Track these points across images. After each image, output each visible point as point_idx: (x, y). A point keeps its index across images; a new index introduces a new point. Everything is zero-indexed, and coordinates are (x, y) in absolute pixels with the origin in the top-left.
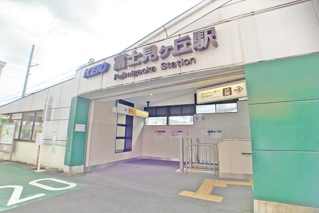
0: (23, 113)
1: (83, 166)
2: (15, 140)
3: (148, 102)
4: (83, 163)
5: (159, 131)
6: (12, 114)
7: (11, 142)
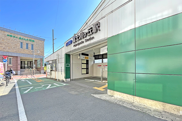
0: (52, 60)
1: (70, 79)
2: (51, 71)
3: (94, 53)
4: (70, 78)
5: (99, 66)
6: (49, 61)
7: (50, 71)
